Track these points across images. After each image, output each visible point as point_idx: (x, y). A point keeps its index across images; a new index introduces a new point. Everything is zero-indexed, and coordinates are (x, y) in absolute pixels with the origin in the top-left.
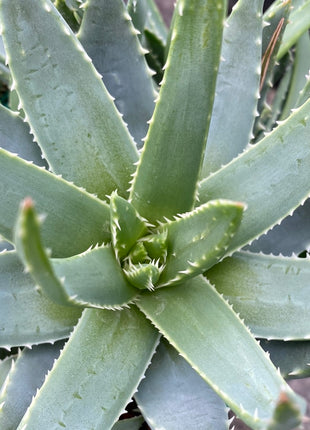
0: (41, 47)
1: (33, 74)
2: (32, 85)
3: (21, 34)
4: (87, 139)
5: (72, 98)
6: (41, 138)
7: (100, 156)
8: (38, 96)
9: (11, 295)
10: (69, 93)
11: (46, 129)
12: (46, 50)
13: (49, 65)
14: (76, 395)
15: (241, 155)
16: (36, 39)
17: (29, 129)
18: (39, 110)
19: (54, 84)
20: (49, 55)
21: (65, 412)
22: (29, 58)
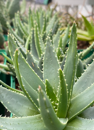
0: (50, 59)
1: (47, 64)
3: (47, 55)
4: (53, 80)
5: (53, 71)
6: (44, 77)
7: (55, 84)
8: (47, 68)
9: (22, 105)
10: (53, 69)
11: (46, 75)
13: (51, 63)
14: (19, 124)
15: (86, 90)
16: (50, 57)
17: (43, 74)
18: (46, 71)
19: (51, 67)
20: (51, 61)
21: (13, 124)
22: (47, 60)
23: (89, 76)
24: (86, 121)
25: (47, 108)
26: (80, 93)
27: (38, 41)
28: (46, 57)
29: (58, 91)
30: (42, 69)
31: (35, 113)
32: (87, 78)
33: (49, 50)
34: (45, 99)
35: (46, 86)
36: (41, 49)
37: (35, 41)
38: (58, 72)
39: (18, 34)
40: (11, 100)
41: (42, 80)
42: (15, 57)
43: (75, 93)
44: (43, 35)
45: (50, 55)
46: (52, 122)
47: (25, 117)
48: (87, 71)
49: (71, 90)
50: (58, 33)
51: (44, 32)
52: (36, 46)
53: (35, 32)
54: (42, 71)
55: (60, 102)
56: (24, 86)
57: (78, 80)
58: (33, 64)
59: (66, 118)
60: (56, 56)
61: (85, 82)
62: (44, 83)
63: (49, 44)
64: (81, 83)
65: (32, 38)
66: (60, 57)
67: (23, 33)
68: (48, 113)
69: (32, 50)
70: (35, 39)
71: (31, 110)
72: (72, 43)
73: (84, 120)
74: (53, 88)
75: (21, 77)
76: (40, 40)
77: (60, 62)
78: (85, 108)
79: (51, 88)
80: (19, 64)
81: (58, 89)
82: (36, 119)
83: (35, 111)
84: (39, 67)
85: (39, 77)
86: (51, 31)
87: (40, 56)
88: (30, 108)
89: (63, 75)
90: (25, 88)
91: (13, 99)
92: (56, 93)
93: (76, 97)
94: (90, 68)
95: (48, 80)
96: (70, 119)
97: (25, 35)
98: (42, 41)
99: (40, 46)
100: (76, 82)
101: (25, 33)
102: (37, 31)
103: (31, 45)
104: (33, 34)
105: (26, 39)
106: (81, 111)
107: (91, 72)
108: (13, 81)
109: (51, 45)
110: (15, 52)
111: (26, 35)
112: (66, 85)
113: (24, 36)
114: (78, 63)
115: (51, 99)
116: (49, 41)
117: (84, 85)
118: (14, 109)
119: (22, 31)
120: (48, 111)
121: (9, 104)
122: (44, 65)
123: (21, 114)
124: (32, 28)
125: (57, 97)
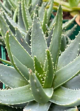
0: (37, 35)
1: (34, 39)
2: (34, 41)
3: (34, 31)
4: (40, 54)
5: (40, 46)
6: (32, 51)
7: (42, 58)
8: (34, 44)
9: (13, 77)
10: (40, 45)
11: (34, 50)
12: (38, 36)
13: (38, 39)
14: (12, 95)
15: (69, 64)
16: (37, 33)
17: (31, 49)
18: (34, 46)
19: (38, 42)
20: (38, 37)
21: (7, 95)
22: (35, 36)
23: (71, 51)
24: (68, 91)
25: (37, 88)
26: (63, 66)
27: (25, 14)
28: (33, 33)
29: (44, 65)
30: (30, 45)
31: (25, 84)
32: (70, 53)
33: (36, 27)
34: (35, 81)
35: (34, 62)
36: (28, 22)
37: (23, 14)
38: (46, 52)
39: (6, 6)
40: (3, 73)
41: (30, 56)
42: (6, 38)
43: (59, 66)
44: (29, 7)
45: (37, 31)
46: (41, 98)
47: (17, 88)
48: (70, 47)
49: (56, 65)
50: (42, 5)
51: (30, 5)
52: (23, 19)
53: (22, 6)
54: (30, 46)
55: (47, 77)
56: (15, 63)
57: (61, 54)
58: (21, 39)
59: (51, 87)
60: (43, 33)
61: (68, 56)
62: (32, 58)
63: (36, 21)
64: (65, 57)
65: (19, 10)
66: (46, 32)
67: (11, 5)
68: (38, 92)
69: (19, 22)
70: (22, 12)
71: (21, 81)
72: (58, 23)
73: (66, 90)
74: (41, 63)
75: (13, 56)
76: (26, 13)
77: (46, 38)
78: (68, 80)
79: (39, 63)
80: (10, 45)
81: (45, 63)
82: (26, 89)
83: (25, 82)
84: (27, 43)
85: (28, 52)
86: (37, 6)
87: (28, 29)
88: (21, 79)
89: (50, 55)
90: (16, 65)
91: (5, 72)
92: (43, 66)
93: (60, 69)
94: (73, 44)
95: (36, 56)
96: (54, 89)
97: (12, 7)
98: (29, 13)
99: (27, 19)
100: (60, 56)
101: (12, 5)
102: (23, 5)
103: (18, 18)
104: (20, 7)
105: (14, 11)
106: (64, 82)
107: (73, 48)
108: (4, 51)
109: (38, 22)
110: (6, 34)
111: (14, 7)
112: (52, 62)
113: (12, 9)
114: (62, 38)
115: (38, 74)
116: (36, 19)
117: (67, 59)
118: (6, 81)
119: (10, 3)
120: (38, 90)
121: (2, 77)
122: (32, 41)
123: (13, 85)
124: (19, 1)
125: (44, 70)
